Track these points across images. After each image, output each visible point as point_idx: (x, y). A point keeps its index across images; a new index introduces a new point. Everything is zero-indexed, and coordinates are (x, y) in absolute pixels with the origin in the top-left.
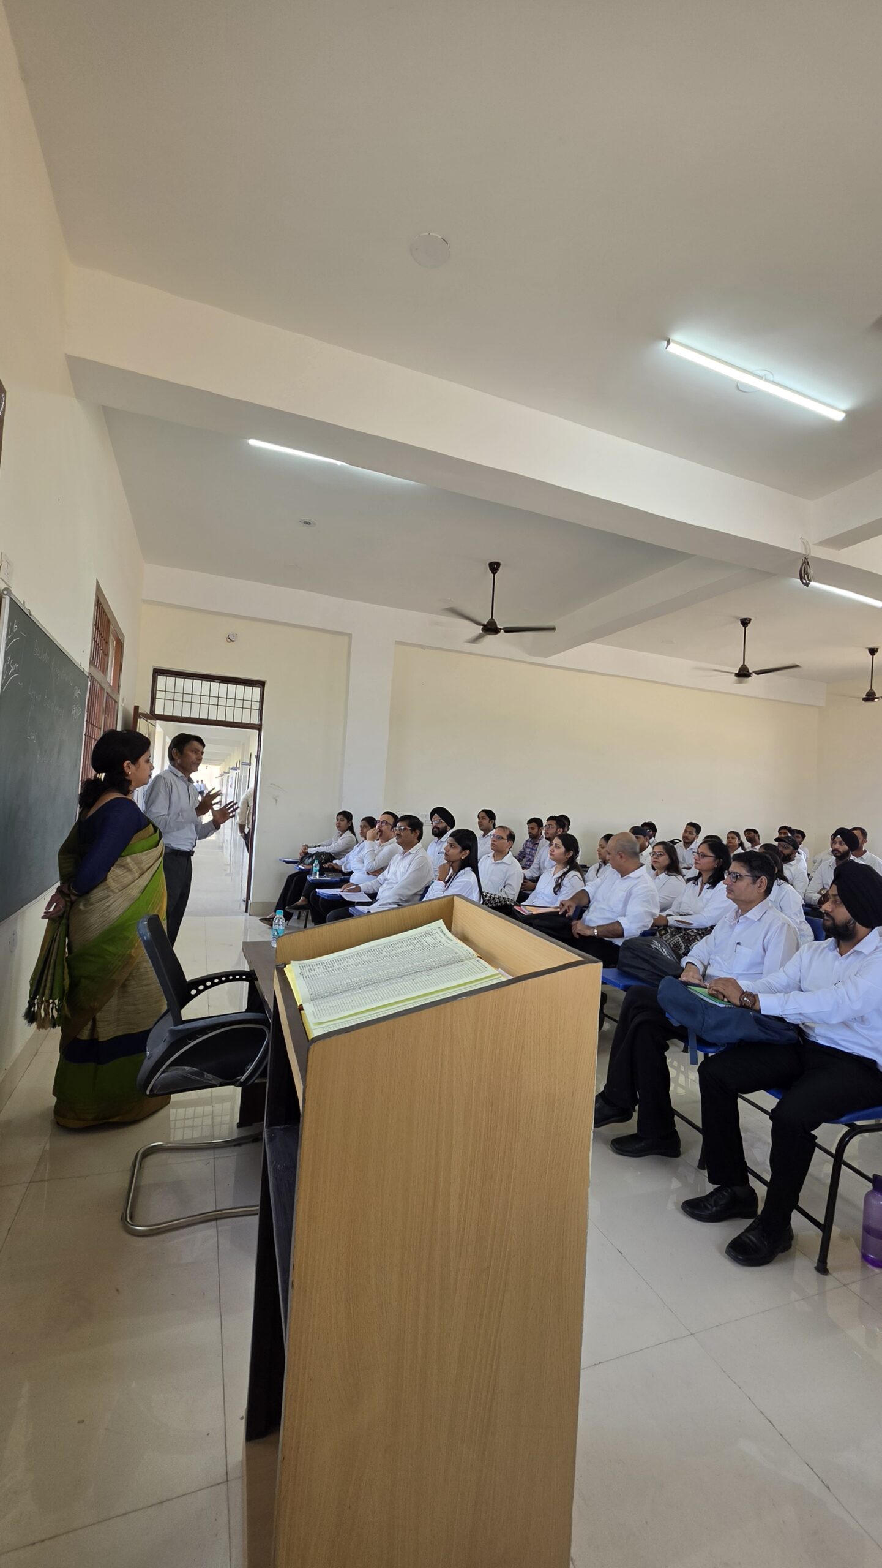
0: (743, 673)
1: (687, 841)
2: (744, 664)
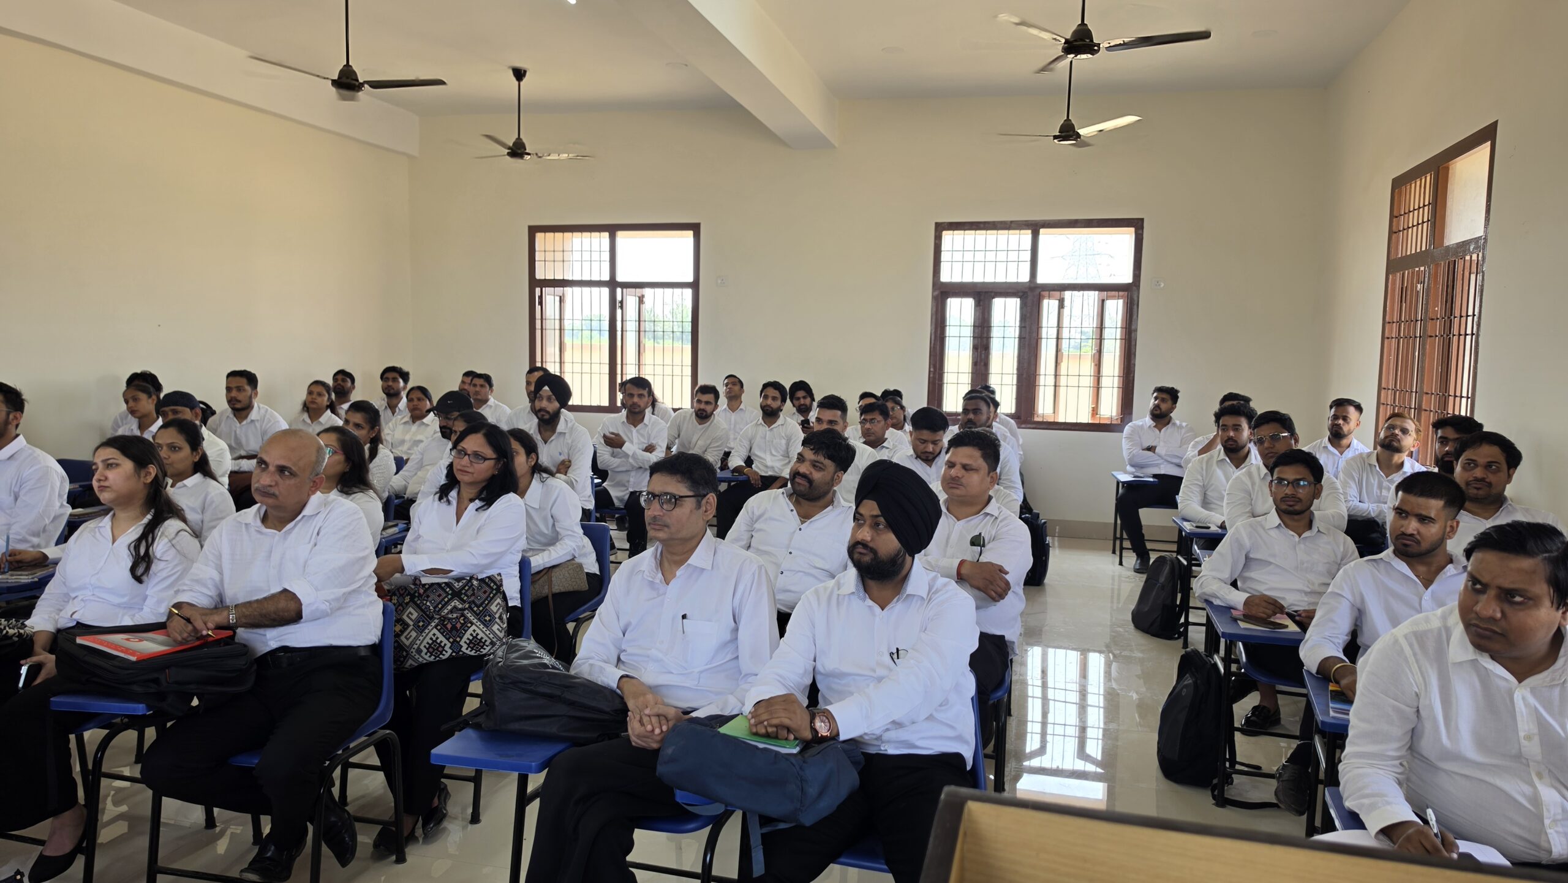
0: (347, 82)
1: (238, 406)
2: (348, 65)
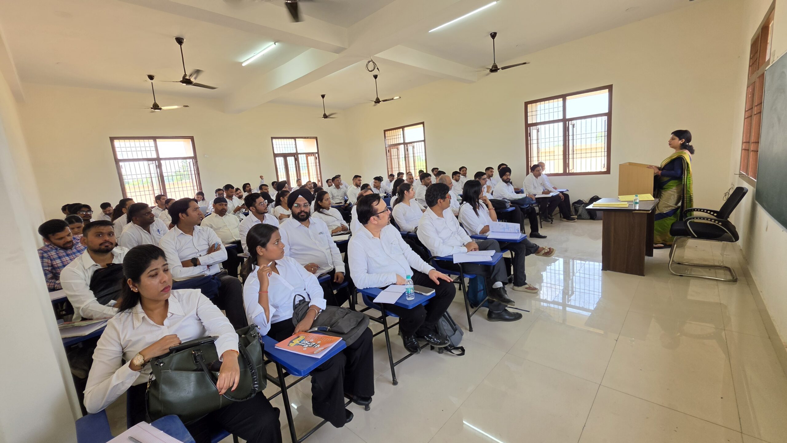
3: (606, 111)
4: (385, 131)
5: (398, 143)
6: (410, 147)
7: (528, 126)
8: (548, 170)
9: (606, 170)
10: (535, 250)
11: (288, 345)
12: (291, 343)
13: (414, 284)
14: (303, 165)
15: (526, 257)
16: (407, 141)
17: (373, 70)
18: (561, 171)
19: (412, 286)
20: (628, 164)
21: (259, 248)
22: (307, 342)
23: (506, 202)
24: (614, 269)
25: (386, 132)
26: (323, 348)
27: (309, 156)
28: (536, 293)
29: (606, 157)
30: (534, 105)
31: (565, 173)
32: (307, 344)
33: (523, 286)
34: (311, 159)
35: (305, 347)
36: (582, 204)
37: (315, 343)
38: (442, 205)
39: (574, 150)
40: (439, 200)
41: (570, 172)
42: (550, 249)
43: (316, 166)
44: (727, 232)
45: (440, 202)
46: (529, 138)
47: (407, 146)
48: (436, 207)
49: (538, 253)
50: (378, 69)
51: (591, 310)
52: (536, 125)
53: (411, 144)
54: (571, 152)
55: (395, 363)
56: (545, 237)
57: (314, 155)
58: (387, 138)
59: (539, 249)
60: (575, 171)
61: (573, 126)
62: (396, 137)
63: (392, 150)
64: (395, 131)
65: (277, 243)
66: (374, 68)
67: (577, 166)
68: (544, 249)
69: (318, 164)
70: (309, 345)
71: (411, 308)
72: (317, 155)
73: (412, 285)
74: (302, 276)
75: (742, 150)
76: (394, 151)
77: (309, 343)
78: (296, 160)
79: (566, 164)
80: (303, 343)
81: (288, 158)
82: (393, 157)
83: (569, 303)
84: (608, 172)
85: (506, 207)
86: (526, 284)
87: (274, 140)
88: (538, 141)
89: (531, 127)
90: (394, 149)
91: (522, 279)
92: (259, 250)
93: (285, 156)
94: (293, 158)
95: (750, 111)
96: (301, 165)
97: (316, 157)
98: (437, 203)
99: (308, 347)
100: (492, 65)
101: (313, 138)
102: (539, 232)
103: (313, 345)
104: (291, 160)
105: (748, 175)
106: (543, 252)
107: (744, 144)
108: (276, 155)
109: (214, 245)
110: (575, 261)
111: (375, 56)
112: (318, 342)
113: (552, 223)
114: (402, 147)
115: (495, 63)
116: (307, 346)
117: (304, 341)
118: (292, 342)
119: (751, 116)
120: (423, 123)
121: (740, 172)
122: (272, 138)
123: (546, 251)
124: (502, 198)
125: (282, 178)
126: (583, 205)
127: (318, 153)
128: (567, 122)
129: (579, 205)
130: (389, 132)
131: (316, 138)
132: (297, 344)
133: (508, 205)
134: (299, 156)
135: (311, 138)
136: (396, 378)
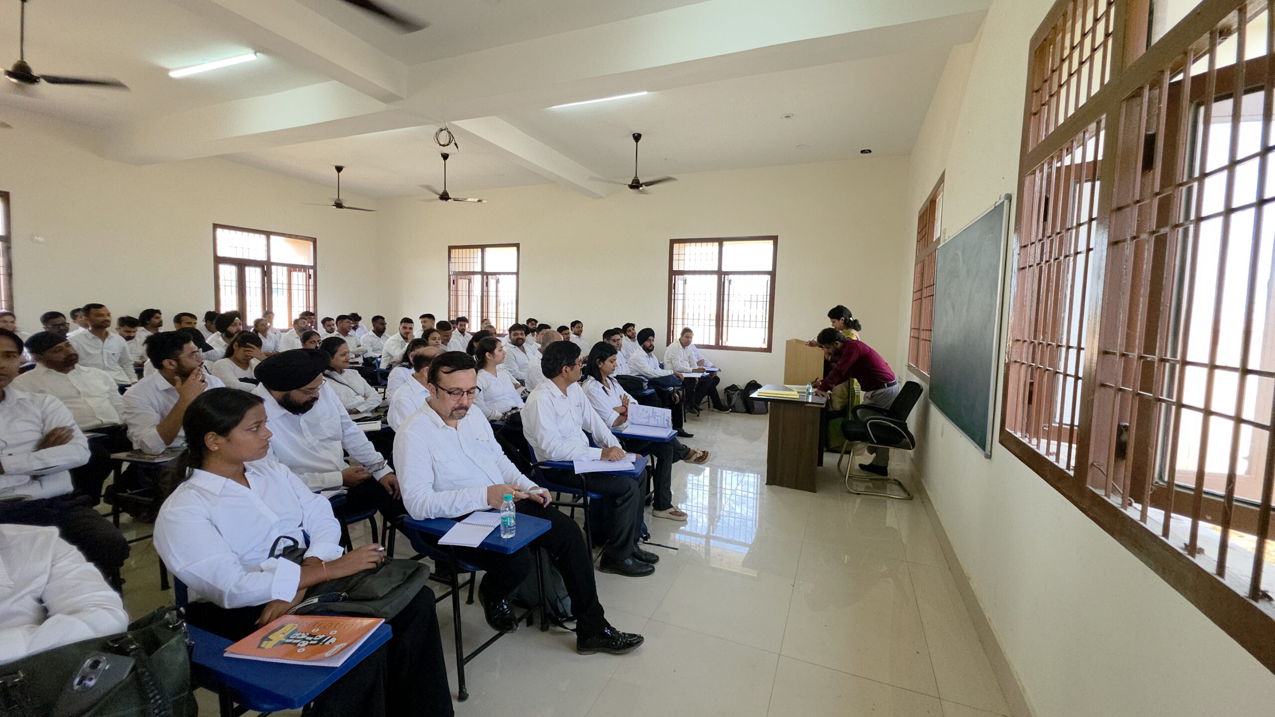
3: (770, 269)
4: (450, 248)
5: (472, 270)
6: (492, 281)
7: (673, 273)
8: (696, 340)
9: (766, 347)
10: (685, 454)
11: (259, 647)
12: (265, 642)
13: (517, 511)
14: (280, 286)
15: (673, 464)
16: (487, 270)
17: (448, 145)
18: (713, 343)
19: (513, 514)
20: (795, 341)
21: (210, 436)
22: (304, 636)
23: (643, 380)
24: (781, 484)
25: (453, 251)
26: (345, 644)
27: (296, 271)
28: (685, 520)
29: (767, 329)
30: (682, 245)
31: (718, 346)
32: (304, 639)
33: (668, 510)
34: (299, 278)
35: (301, 645)
36: (737, 390)
37: (323, 636)
38: (568, 375)
39: (729, 315)
40: (564, 368)
41: (724, 345)
42: (704, 452)
43: (308, 290)
44: (905, 438)
45: (566, 371)
46: (673, 290)
47: (487, 278)
48: (559, 378)
49: (689, 458)
50: (456, 144)
51: (748, 544)
52: (683, 275)
53: (494, 276)
54: (725, 318)
55: (465, 659)
56: (691, 436)
57: (305, 271)
58: (452, 260)
59: (690, 453)
60: (729, 344)
61: (730, 281)
62: (472, 261)
63: (460, 281)
64: (468, 250)
65: (255, 429)
66: (450, 142)
67: (732, 338)
68: (696, 452)
69: (311, 288)
70: (309, 641)
71: (512, 552)
72: (312, 272)
73: (513, 511)
74: (299, 498)
75: (910, 337)
76: (463, 283)
77: (310, 635)
78: (266, 274)
79: (719, 335)
80: (295, 639)
81: (247, 269)
82: (460, 293)
83: (714, 535)
84: (769, 349)
85: (642, 388)
86: (671, 507)
87: (219, 231)
88: (684, 297)
89: (676, 276)
90: (464, 281)
91: (667, 499)
92: (212, 439)
93: (241, 264)
94: (258, 270)
95: (919, 293)
96: (274, 286)
97: (310, 276)
98: (561, 372)
99: (309, 644)
100: (633, 178)
101: (307, 240)
102: (683, 428)
103: (320, 641)
104: (253, 275)
105: (918, 367)
106: (694, 457)
107: (913, 331)
108: (219, 260)
109: (56, 430)
110: (724, 471)
111: (452, 122)
112: (331, 633)
113: (698, 416)
114: (477, 279)
115: (636, 177)
116: (305, 643)
117: (297, 634)
118: (266, 638)
119: (921, 299)
120: (517, 245)
121: (909, 364)
122: (216, 226)
123: (698, 456)
124: (637, 374)
125: (228, 304)
126: (738, 392)
127: (314, 267)
128: (723, 276)
129: (732, 392)
130: (457, 250)
131: (315, 241)
132: (280, 641)
133: (645, 385)
134: (274, 268)
135: (302, 239)
136: (466, 687)
